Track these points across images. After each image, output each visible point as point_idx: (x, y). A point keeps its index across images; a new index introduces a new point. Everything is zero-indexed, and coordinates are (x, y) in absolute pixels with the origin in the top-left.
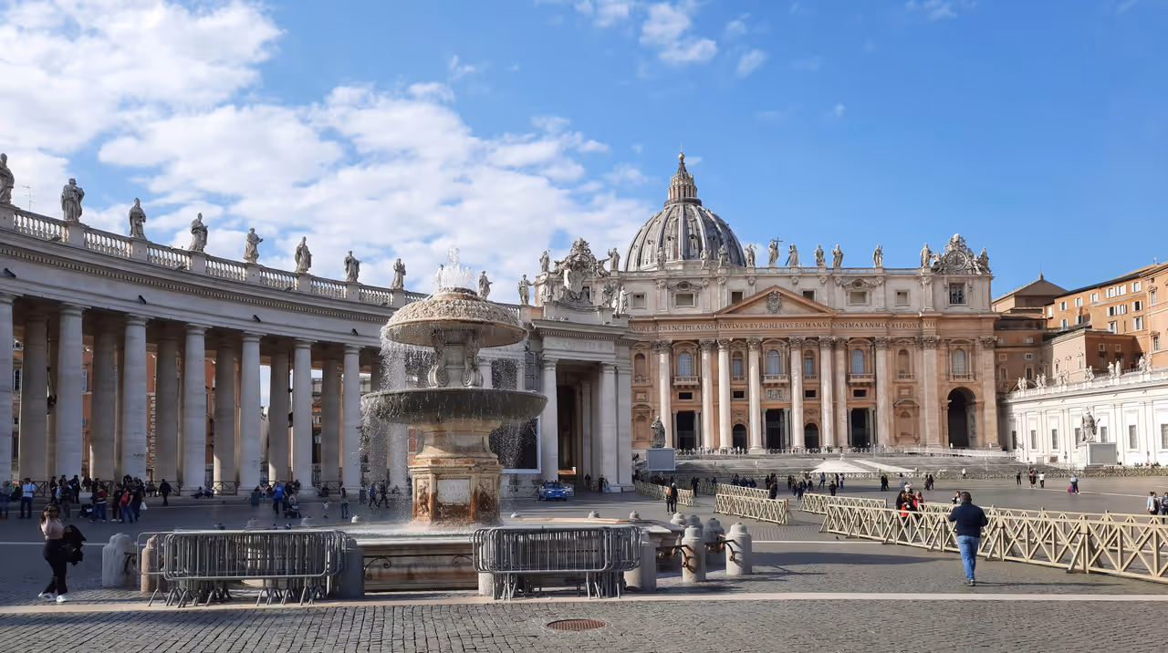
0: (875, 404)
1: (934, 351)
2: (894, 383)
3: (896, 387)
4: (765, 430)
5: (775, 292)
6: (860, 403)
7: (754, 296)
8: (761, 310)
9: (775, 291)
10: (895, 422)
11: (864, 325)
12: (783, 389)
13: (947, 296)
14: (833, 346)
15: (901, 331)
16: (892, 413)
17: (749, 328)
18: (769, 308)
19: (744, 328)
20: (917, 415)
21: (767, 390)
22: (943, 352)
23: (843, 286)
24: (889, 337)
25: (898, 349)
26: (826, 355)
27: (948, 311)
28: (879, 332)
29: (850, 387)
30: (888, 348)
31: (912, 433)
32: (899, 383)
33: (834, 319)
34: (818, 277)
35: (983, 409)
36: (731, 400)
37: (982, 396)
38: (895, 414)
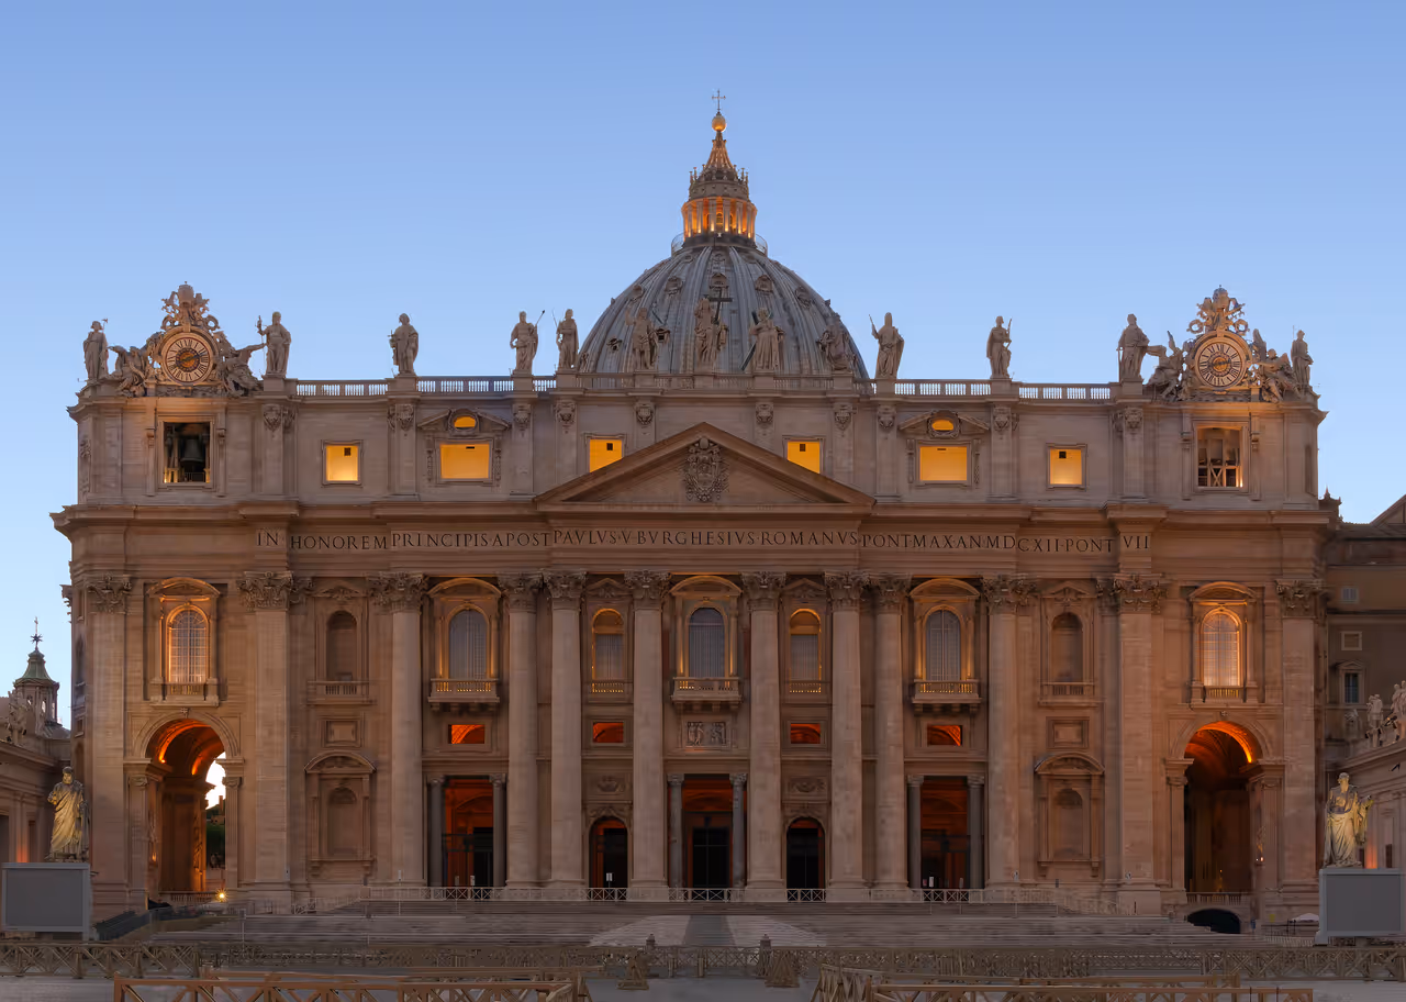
0: (984, 765)
1: (1145, 618)
2: (1039, 706)
3: (1042, 719)
4: (677, 837)
5: (704, 442)
6: (945, 762)
7: (651, 450)
8: (666, 491)
9: (704, 438)
10: (1037, 817)
11: (955, 539)
12: (729, 719)
13: (1191, 462)
14: (870, 597)
15: (1061, 559)
16: (1029, 793)
17: (633, 544)
18: (690, 486)
19: (620, 544)
20: (1098, 801)
21: (685, 720)
22: (1175, 624)
23: (901, 432)
24: (1022, 576)
25: (1053, 611)
26: (848, 622)
27: (1197, 504)
28: (997, 560)
29: (917, 716)
30: (1021, 608)
31: (1086, 851)
32: (1049, 707)
33: (867, 521)
34: (829, 402)
35: (1280, 784)
36: (585, 747)
37: (1280, 750)
38: (1039, 799)
